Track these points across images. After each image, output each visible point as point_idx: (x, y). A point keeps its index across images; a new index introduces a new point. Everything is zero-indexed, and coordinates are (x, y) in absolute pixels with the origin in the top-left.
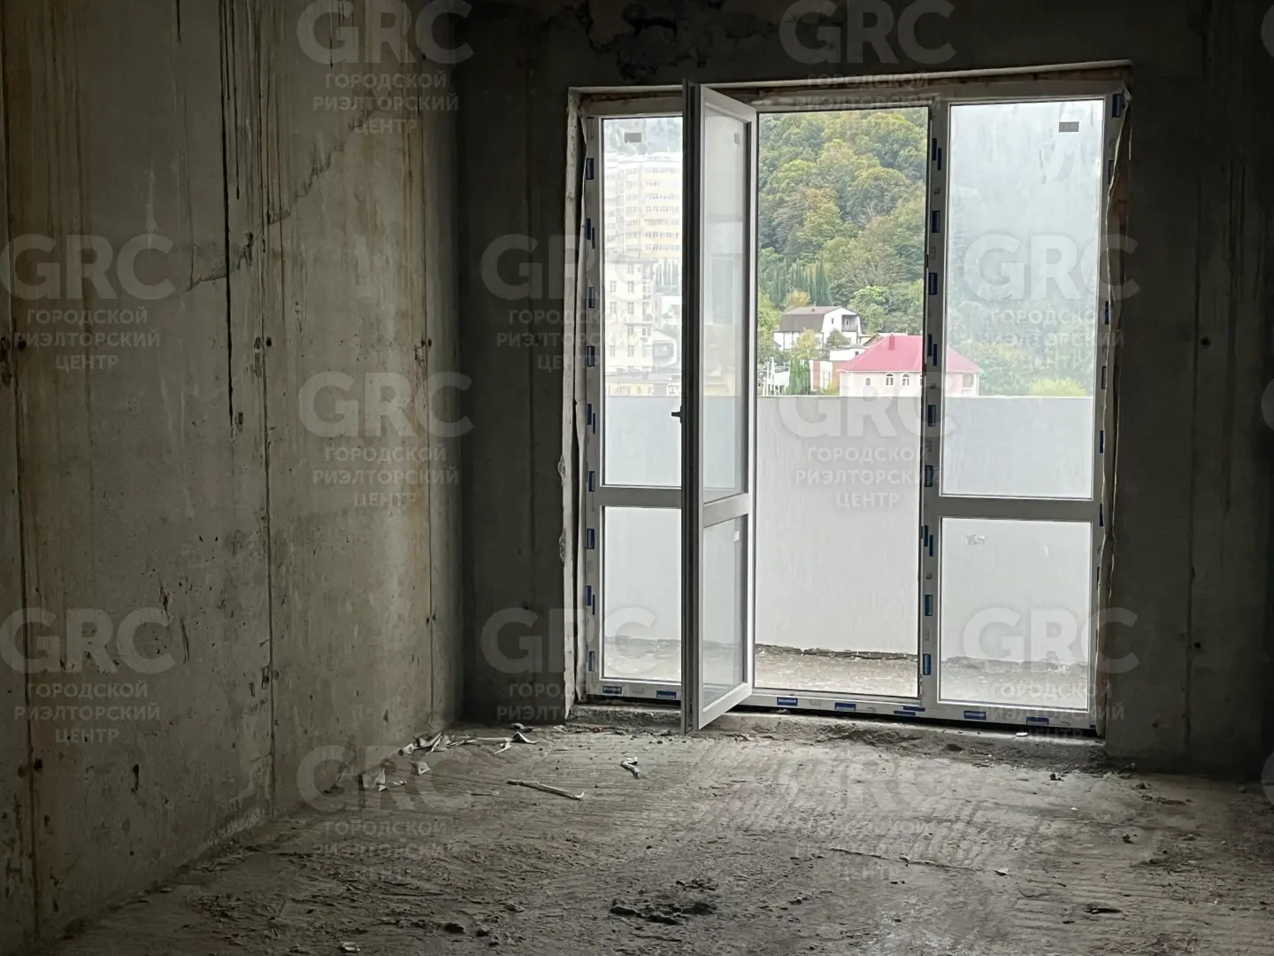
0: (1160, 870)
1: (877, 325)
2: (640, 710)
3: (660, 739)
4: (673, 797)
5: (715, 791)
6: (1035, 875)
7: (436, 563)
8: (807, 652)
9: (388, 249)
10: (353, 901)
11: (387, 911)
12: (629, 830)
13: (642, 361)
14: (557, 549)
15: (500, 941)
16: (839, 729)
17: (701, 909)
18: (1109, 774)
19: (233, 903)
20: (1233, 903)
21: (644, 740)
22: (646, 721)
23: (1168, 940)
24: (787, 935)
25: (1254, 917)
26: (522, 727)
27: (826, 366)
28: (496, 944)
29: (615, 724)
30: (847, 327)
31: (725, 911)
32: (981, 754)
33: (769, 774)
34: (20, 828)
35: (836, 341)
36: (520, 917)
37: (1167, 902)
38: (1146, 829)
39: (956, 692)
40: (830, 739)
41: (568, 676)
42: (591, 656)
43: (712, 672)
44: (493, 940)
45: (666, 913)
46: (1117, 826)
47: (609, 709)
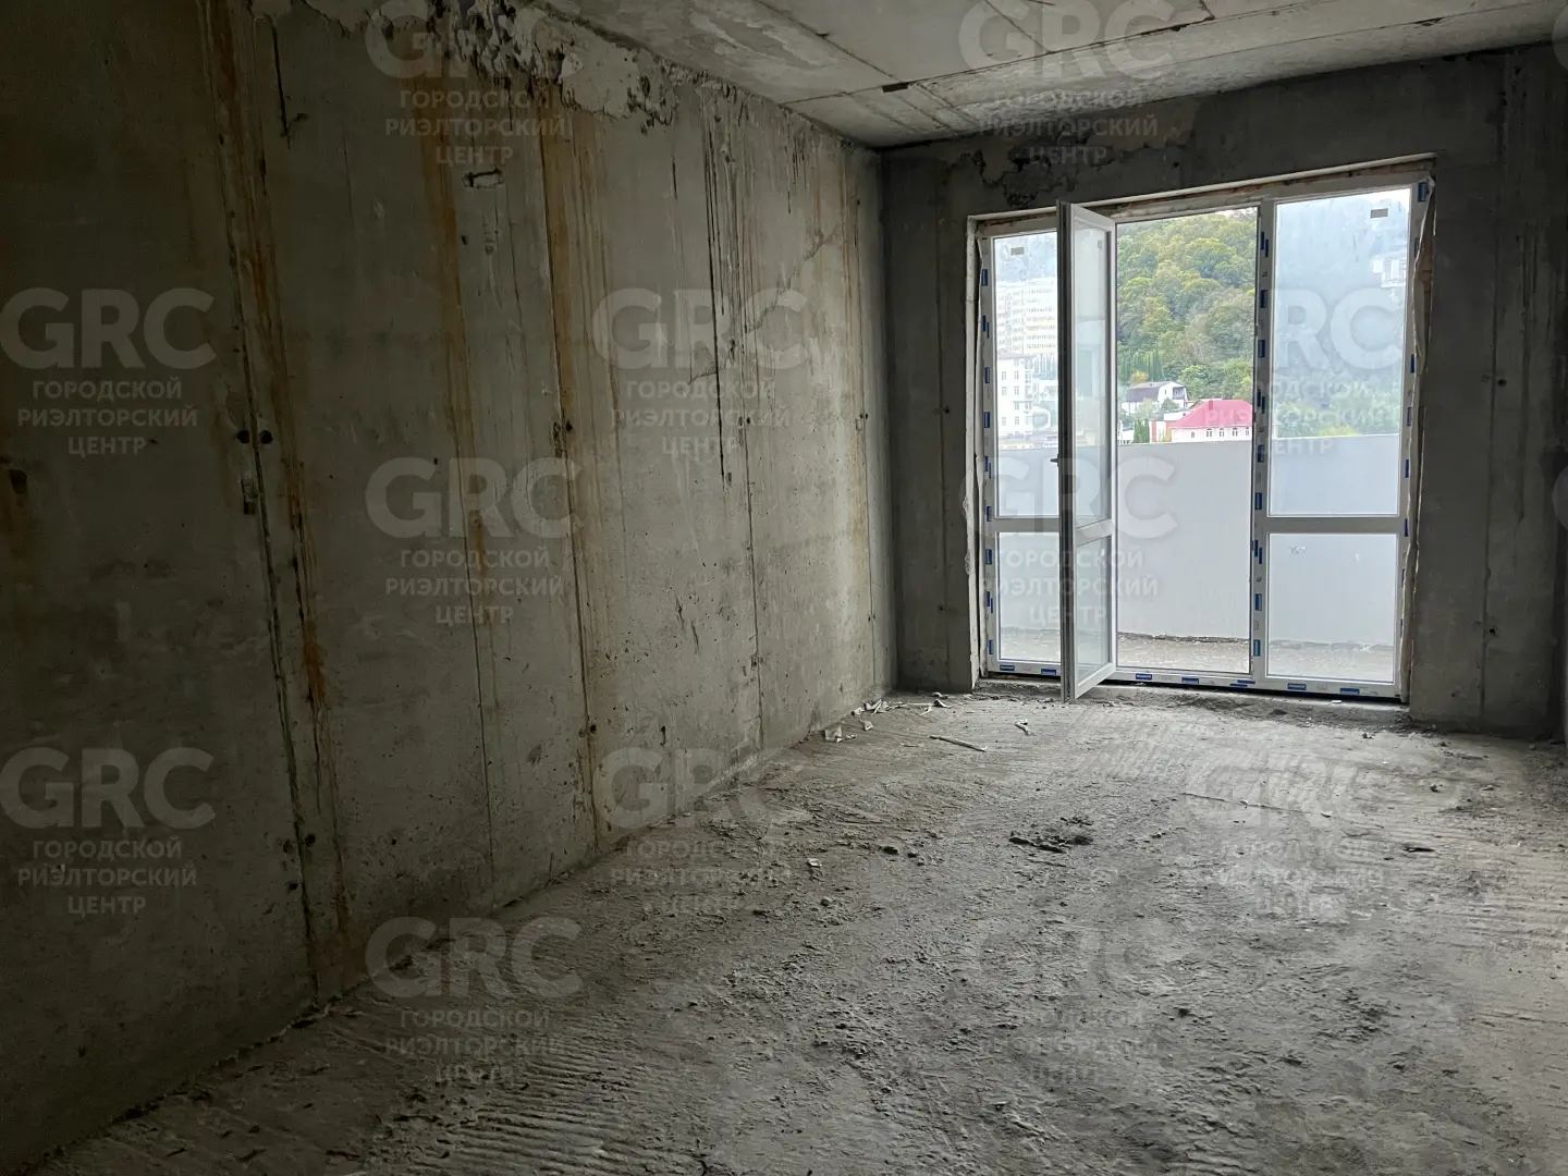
0: (1466, 816)
1: (1199, 393)
2: (1029, 683)
3: (1044, 705)
4: (1056, 750)
5: (1089, 746)
6: (1357, 818)
7: (875, 577)
8: (1157, 638)
9: (835, 348)
10: (817, 826)
11: (843, 835)
12: (1023, 776)
13: (1026, 427)
14: (963, 565)
15: (926, 861)
16: (1185, 698)
17: (1081, 841)
18: (1413, 734)
19: (732, 826)
20: (1533, 845)
21: (1032, 706)
22: (1034, 692)
23: (1479, 876)
24: (1150, 864)
25: (1555, 858)
26: (940, 695)
27: (1161, 426)
28: (922, 864)
29: (1011, 693)
30: (1177, 396)
31: (1099, 842)
32: (1302, 716)
33: (1131, 734)
34: (582, 774)
35: (1168, 406)
36: (940, 843)
37: (1476, 843)
38: (1450, 780)
39: (1281, 668)
40: (1179, 705)
41: (974, 658)
42: (990, 644)
43: (1084, 654)
44: (921, 861)
45: (1053, 843)
46: (1423, 778)
47: (1005, 682)
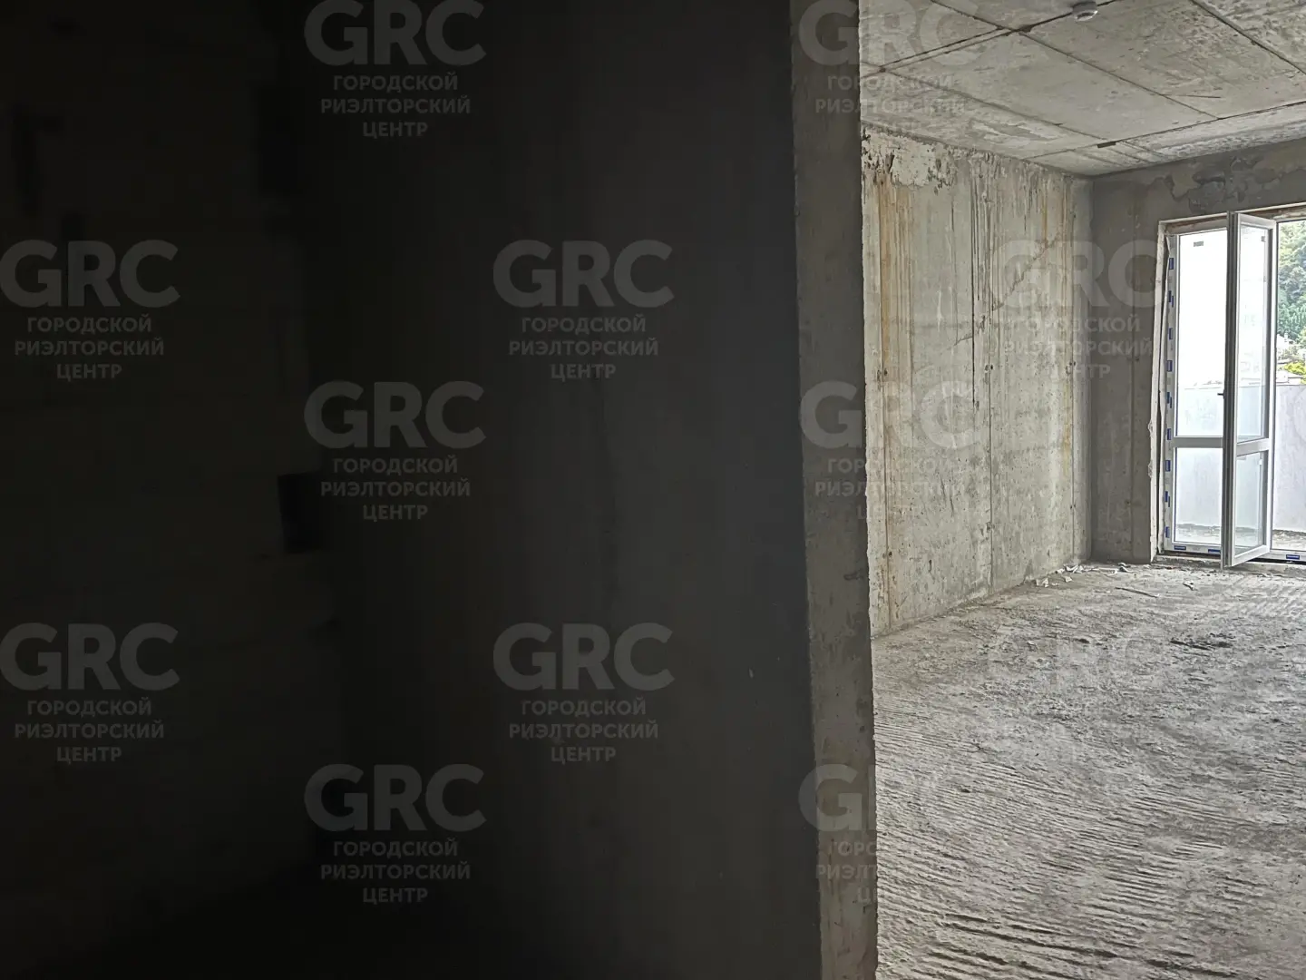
2: (1198, 559)
3: (1208, 574)
4: (1213, 599)
5: (1240, 598)
7: (1076, 478)
9: (1053, 319)
11: (1051, 632)
12: (1185, 611)
14: (1147, 471)
15: (1109, 648)
17: (1223, 645)
19: (975, 624)
21: (1198, 574)
22: (1201, 565)
24: (1273, 660)
26: (1125, 564)
28: (1106, 648)
29: (1181, 565)
31: (1238, 647)
33: (1276, 593)
36: (1120, 640)
41: (1153, 540)
42: (1167, 531)
45: (1202, 645)
47: (1178, 558)
